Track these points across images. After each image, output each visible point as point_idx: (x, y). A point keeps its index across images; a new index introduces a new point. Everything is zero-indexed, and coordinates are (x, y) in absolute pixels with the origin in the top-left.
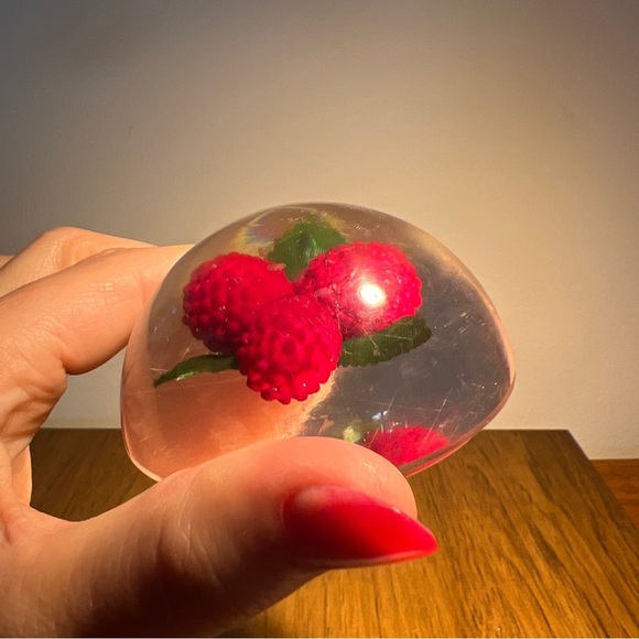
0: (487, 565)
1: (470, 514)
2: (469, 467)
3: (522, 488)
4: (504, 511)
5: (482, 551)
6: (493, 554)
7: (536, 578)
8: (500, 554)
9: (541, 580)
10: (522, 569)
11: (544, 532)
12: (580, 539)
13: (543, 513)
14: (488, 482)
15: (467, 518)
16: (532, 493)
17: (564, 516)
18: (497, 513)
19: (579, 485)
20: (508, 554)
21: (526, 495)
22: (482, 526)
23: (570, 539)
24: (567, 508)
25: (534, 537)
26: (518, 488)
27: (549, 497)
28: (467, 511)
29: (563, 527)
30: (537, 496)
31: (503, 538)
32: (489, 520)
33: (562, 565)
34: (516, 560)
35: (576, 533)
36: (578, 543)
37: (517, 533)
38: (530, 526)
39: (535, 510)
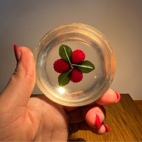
0: (110, 124)
3: (118, 107)
5: (109, 121)
6: (112, 122)
7: (121, 127)
8: (113, 122)
9: (122, 128)
10: (118, 125)
11: (123, 117)
13: (123, 113)
16: (120, 108)
17: (128, 113)
18: (113, 112)
19: (131, 106)
20: (115, 122)
23: (129, 119)
24: (128, 111)
27: (124, 109)
30: (122, 109)
31: (114, 118)
32: (111, 114)
33: (127, 124)
34: (117, 123)
35: (130, 117)
36: (131, 119)
37: (117, 117)
38: (120, 116)
39: (121, 112)
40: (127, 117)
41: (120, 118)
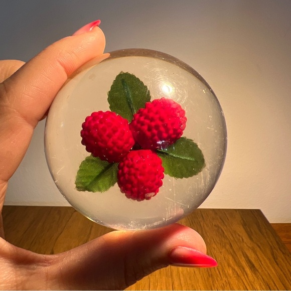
0: (223, 270)
1: (216, 247)
2: (215, 226)
3: (239, 235)
4: (231, 246)
5: (221, 264)
6: (226, 265)
7: (246, 276)
8: (229, 265)
9: (248, 278)
10: (239, 272)
11: (249, 255)
12: (265, 259)
13: (249, 247)
14: (223, 233)
15: (214, 249)
16: (243, 238)
17: (258, 249)
18: (228, 246)
19: (265, 234)
20: (233, 265)
21: (241, 239)
22: (221, 252)
23: (261, 259)
24: (260, 245)
25: (245, 257)
26: (237, 236)
27: (251, 239)
28: (214, 245)
29: (258, 253)
30: (246, 239)
31: (231, 258)
32: (224, 250)
33: (257, 270)
34: (236, 268)
35: (264, 256)
36: (265, 260)
37: (237, 256)
38: (242, 252)
39: (245, 245)
40: (257, 255)
41: (243, 258)
